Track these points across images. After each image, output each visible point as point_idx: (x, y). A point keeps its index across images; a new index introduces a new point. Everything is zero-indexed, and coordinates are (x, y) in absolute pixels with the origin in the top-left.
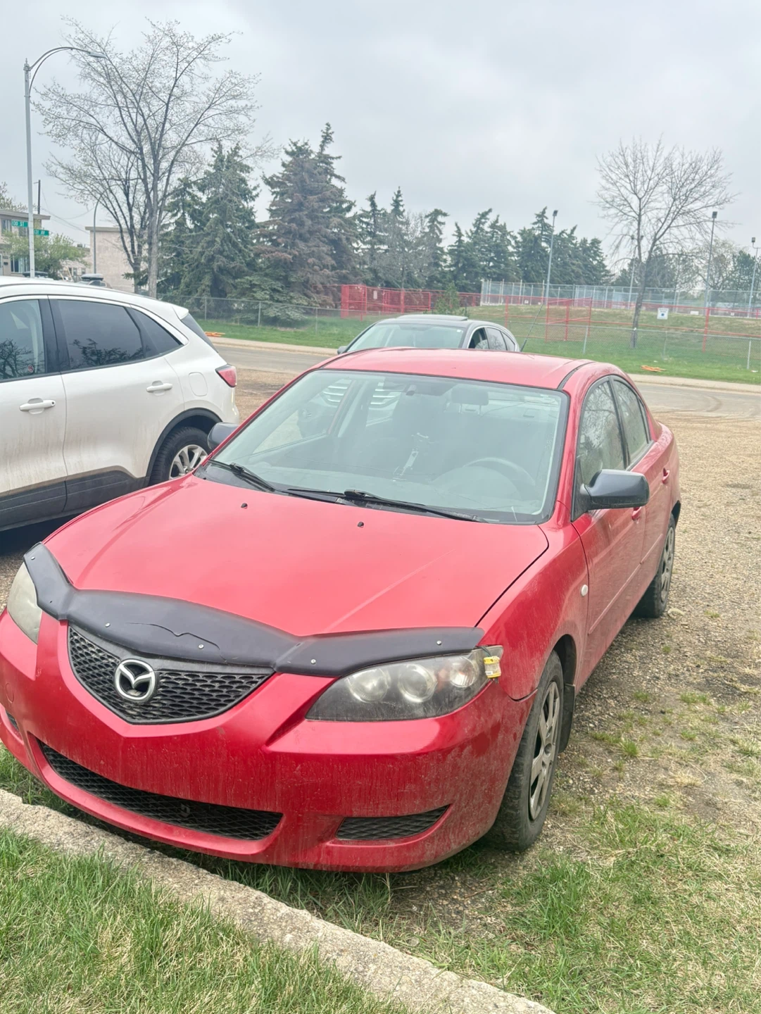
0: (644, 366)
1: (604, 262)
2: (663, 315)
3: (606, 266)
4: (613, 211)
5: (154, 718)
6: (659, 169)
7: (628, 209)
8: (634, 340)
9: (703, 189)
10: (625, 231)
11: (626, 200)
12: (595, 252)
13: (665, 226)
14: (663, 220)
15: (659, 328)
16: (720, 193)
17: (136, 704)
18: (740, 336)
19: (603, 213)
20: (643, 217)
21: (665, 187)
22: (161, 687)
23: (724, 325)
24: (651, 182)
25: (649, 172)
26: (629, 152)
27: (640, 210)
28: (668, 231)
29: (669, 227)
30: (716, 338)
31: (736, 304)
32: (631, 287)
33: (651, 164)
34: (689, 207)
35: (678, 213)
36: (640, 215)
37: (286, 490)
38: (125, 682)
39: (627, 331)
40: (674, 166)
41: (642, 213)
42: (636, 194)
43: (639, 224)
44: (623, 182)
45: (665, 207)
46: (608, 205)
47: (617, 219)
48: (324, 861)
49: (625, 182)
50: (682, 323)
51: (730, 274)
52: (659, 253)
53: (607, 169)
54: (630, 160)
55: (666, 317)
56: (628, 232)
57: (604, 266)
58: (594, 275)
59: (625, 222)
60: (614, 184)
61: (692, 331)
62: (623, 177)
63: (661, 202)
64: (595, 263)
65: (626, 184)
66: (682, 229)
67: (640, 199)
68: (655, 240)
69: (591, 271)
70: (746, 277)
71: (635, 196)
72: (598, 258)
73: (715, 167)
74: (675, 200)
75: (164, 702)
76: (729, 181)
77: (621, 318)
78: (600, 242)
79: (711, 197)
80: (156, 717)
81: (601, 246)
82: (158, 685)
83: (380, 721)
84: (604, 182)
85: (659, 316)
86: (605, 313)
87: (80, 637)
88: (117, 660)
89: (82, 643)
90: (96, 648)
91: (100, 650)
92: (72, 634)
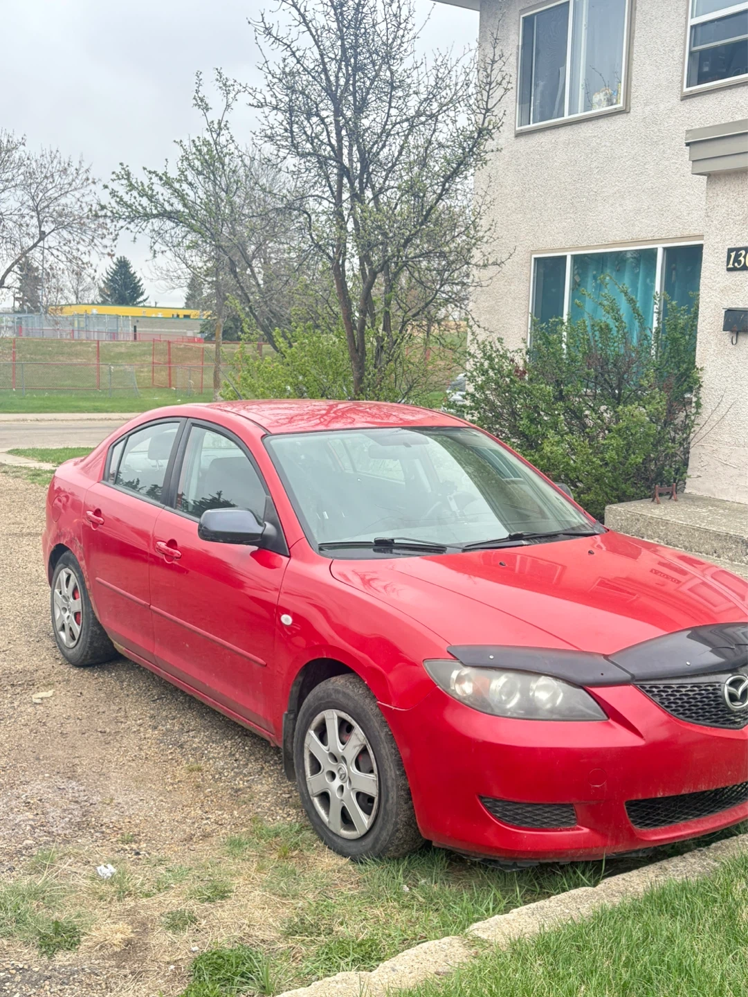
38: (732, 697)
87: (662, 686)
88: (717, 685)
89: (670, 690)
90: (689, 686)
91: (695, 685)
92: (648, 689)
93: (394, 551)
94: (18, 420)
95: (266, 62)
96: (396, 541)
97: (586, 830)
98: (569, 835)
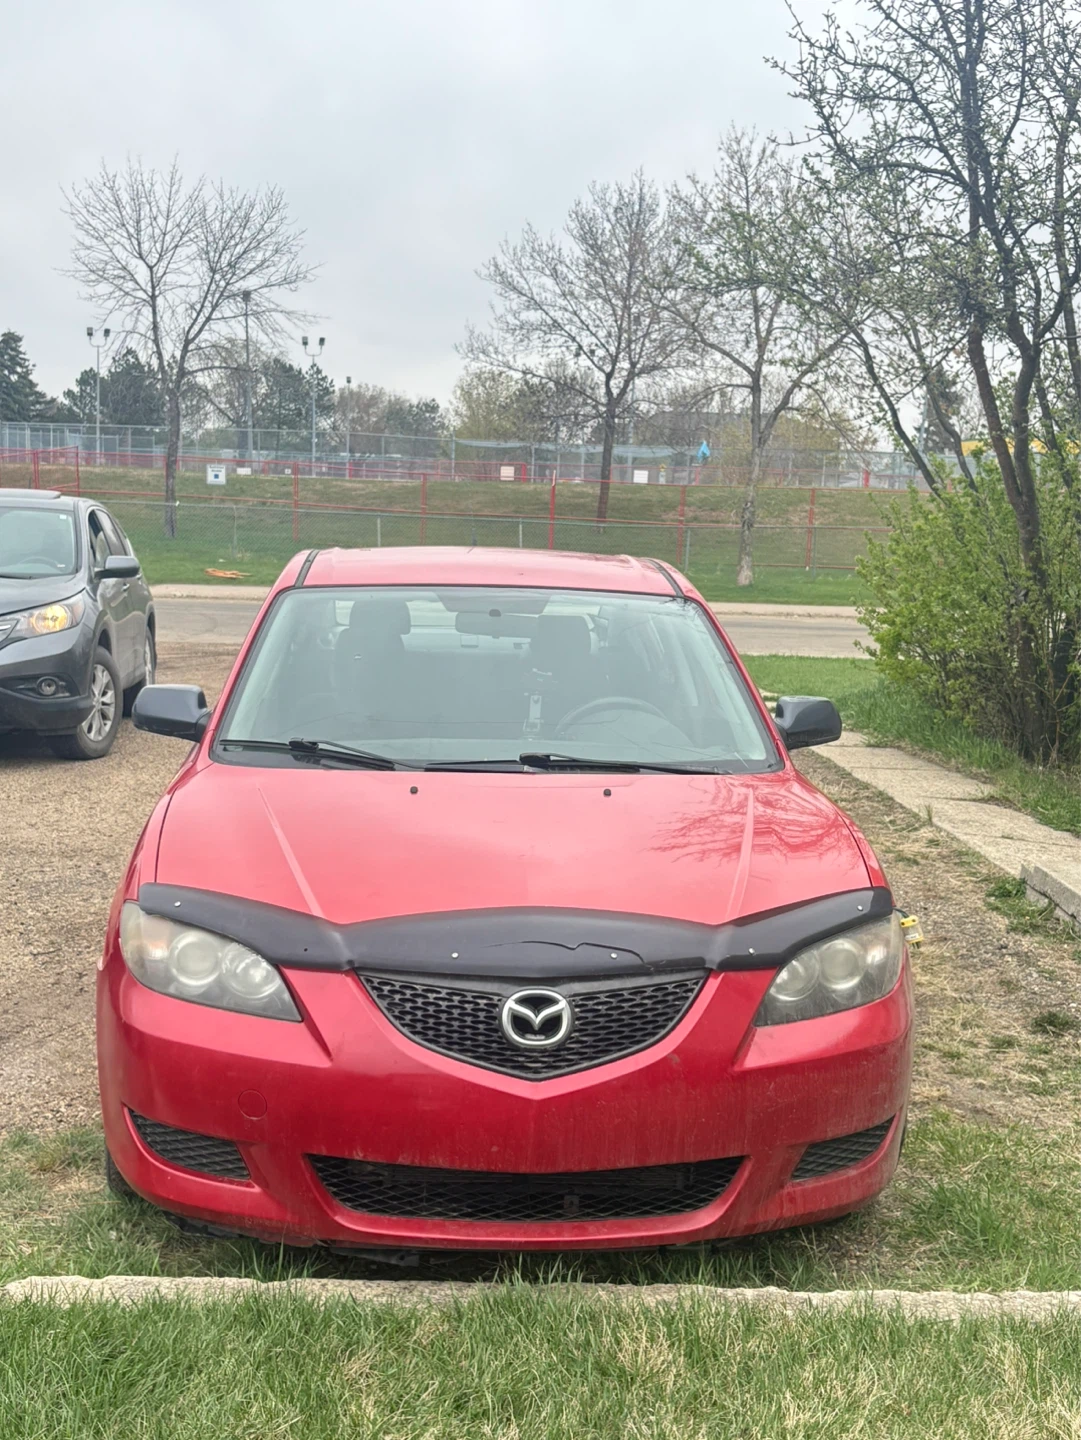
0: (210, 570)
1: (31, 377)
2: (216, 476)
3: (36, 385)
4: (104, 288)
5: (568, 1066)
6: (178, 215)
7: (131, 285)
8: (171, 523)
9: (260, 257)
10: (129, 327)
11: (124, 268)
12: (12, 358)
13: (201, 319)
14: (198, 307)
15: (206, 500)
16: (289, 262)
17: (545, 1051)
18: (346, 509)
19: (86, 291)
20: (160, 301)
21: (194, 248)
22: (578, 1019)
23: (315, 492)
24: (168, 238)
25: (161, 221)
26: (121, 183)
27: (153, 288)
28: (207, 327)
29: (208, 319)
30: (307, 515)
31: (280, 453)
32: (98, 425)
33: (164, 208)
34: (237, 285)
35: (225, 295)
36: (153, 297)
37: (425, 765)
38: (521, 1024)
39: (147, 506)
40: (209, 213)
41: (157, 293)
42: (141, 257)
43: (154, 313)
44: (117, 237)
45: (198, 282)
46: (93, 277)
47: (111, 303)
48: (789, 1211)
49: (120, 235)
50: (243, 491)
51: (263, 400)
52: (132, 360)
53: (84, 211)
54: (125, 198)
55: (222, 480)
56: (135, 327)
57: (32, 385)
58: (15, 402)
59: (128, 309)
60: (100, 239)
61: (264, 504)
62: (115, 228)
63: (187, 276)
64: (14, 378)
65: (123, 241)
66: (233, 322)
67: (151, 268)
68: (187, 342)
69: (9, 395)
70: (292, 406)
71: (141, 262)
72: (19, 370)
73: (276, 218)
74: (213, 271)
75: (585, 1039)
76: (301, 243)
77: (130, 483)
78: (20, 339)
79: (273, 269)
80: (572, 1063)
81: (23, 347)
82: (575, 1018)
83: (830, 1014)
84: (81, 235)
85: (210, 479)
86: (97, 475)
87: (398, 985)
88: (496, 998)
89: (408, 992)
90: (445, 991)
91: (453, 992)
92: (376, 985)
93: (323, 761)
94: (780, 614)
95: (799, 24)
96: (321, 746)
97: (257, 1189)
98: (230, 1190)
